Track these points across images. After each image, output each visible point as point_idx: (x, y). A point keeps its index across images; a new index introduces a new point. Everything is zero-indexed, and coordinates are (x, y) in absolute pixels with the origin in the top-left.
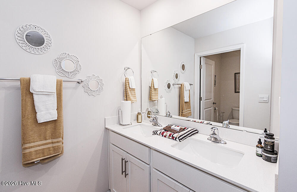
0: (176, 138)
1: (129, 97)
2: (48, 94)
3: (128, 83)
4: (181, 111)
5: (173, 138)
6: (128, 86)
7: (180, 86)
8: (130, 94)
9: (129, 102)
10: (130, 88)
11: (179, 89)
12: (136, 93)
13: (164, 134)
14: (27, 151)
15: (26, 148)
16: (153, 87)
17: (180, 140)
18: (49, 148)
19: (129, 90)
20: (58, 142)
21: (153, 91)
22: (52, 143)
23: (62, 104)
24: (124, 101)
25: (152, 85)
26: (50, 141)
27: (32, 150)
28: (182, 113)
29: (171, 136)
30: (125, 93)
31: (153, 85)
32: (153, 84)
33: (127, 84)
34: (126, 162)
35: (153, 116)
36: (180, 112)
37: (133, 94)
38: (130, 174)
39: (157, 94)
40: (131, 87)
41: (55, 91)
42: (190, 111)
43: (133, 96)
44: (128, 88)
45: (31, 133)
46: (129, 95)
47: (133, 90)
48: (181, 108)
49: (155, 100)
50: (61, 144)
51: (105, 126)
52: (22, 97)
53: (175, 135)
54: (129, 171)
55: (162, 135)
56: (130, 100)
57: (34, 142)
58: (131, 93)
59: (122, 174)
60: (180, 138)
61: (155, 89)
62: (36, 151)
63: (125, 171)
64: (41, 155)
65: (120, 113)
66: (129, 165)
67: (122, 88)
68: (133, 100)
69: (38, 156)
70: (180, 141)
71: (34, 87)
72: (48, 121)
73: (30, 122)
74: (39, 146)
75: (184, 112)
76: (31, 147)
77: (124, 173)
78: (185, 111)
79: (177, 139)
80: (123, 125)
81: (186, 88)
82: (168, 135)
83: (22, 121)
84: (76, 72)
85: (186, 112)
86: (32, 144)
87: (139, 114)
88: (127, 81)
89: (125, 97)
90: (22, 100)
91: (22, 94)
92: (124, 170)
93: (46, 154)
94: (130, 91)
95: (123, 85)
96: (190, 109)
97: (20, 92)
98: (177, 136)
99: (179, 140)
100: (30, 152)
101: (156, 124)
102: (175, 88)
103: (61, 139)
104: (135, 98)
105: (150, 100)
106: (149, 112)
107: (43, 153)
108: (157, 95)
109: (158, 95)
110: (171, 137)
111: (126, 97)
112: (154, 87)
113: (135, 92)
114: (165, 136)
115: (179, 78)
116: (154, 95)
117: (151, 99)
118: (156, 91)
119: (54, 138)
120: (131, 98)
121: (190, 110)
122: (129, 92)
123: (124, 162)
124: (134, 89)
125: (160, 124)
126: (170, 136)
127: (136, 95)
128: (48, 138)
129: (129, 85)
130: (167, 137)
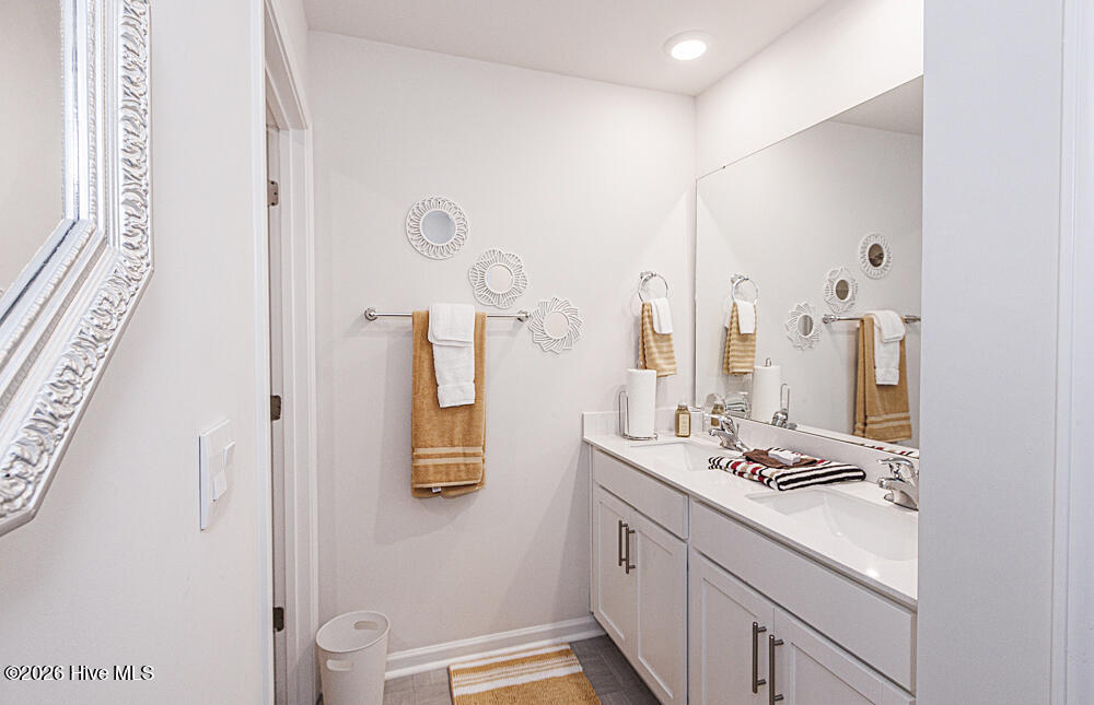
0: (770, 480)
1: (652, 360)
2: (458, 347)
3: (650, 317)
4: (862, 417)
5: (762, 477)
6: (648, 326)
7: (858, 325)
8: (654, 350)
9: (652, 373)
10: (654, 332)
11: (853, 337)
12: (674, 348)
13: (739, 468)
14: (421, 462)
15: (419, 457)
16: (734, 330)
17: (781, 487)
18: (458, 465)
19: (651, 338)
20: (474, 455)
21: (736, 342)
22: (465, 455)
23: (485, 370)
24: (635, 370)
25: (731, 323)
26: (460, 450)
27: (429, 462)
28: (865, 424)
29: (757, 472)
30: (640, 347)
31: (734, 325)
32: (735, 319)
33: (647, 320)
34: (628, 532)
35: (723, 418)
36: (855, 423)
37: (665, 349)
38: (639, 566)
39: (750, 354)
40: (658, 332)
41: (473, 341)
42: (904, 423)
43: (665, 355)
44: (650, 332)
45: (428, 427)
46: (651, 354)
47: (666, 337)
48: (860, 406)
49: (746, 373)
50: (479, 460)
51: (583, 435)
52: (416, 351)
53: (767, 472)
54: (637, 559)
55: (732, 471)
56: (655, 367)
57: (432, 447)
58: (658, 347)
59: (620, 565)
60: (779, 481)
61: (744, 338)
62: (435, 466)
63: (627, 560)
64: (444, 478)
65: (623, 403)
66: (638, 543)
67: (633, 333)
68: (665, 367)
69: (438, 478)
70: (781, 490)
71: (437, 332)
72: (457, 404)
73: (427, 402)
74: (441, 456)
75: (872, 423)
76: (428, 456)
77: (624, 563)
78: (877, 420)
79: (771, 484)
80: (632, 438)
81: (885, 332)
82: (749, 470)
83: (414, 399)
84: (515, 293)
85: (885, 425)
86: (429, 451)
87: (682, 409)
88: (646, 313)
89: (641, 357)
90: (415, 357)
91: (415, 345)
92: (624, 556)
93: (452, 478)
94: (656, 341)
95: (636, 324)
96: (903, 415)
97: (410, 341)
98: (772, 475)
99: (779, 485)
100: (426, 467)
101: (730, 444)
102: (832, 333)
103: (480, 450)
104: (670, 361)
105: (726, 372)
106: (716, 407)
107: (447, 474)
108: (749, 356)
109: (753, 357)
110: (756, 478)
111: (644, 359)
112: (738, 329)
113: (670, 346)
114: (741, 474)
115: (853, 298)
116: (738, 357)
117: (728, 369)
118: (748, 343)
119: (468, 446)
120: (659, 361)
121: (908, 418)
122: (652, 344)
123: (625, 531)
124: (669, 335)
125: (742, 445)
126: (753, 473)
127: (675, 354)
128: (456, 442)
129: (652, 323)
130: (745, 475)
